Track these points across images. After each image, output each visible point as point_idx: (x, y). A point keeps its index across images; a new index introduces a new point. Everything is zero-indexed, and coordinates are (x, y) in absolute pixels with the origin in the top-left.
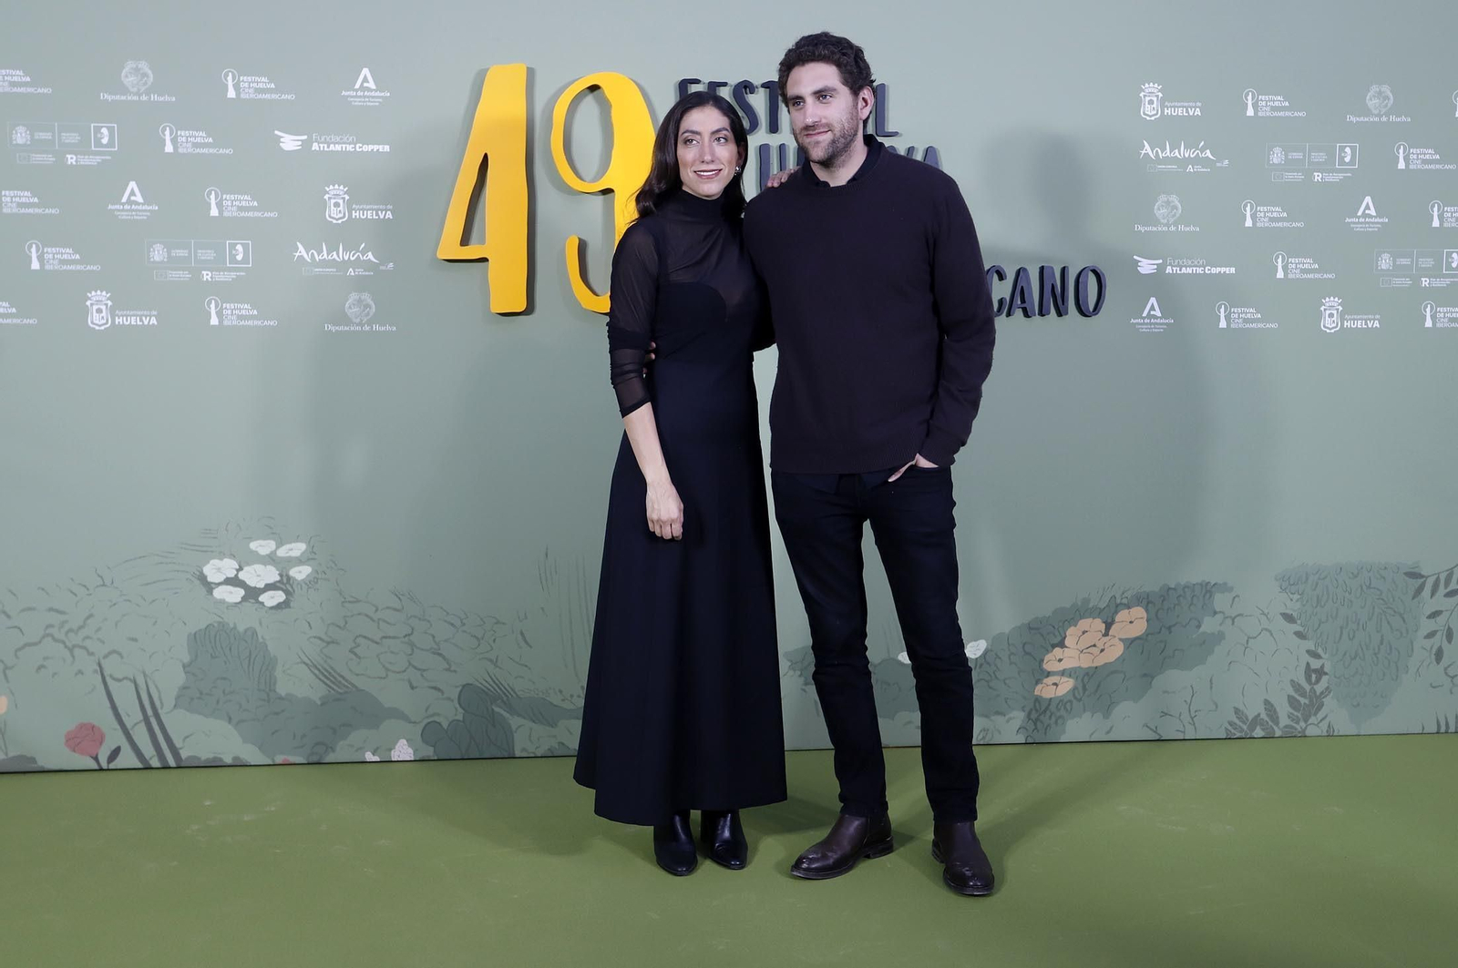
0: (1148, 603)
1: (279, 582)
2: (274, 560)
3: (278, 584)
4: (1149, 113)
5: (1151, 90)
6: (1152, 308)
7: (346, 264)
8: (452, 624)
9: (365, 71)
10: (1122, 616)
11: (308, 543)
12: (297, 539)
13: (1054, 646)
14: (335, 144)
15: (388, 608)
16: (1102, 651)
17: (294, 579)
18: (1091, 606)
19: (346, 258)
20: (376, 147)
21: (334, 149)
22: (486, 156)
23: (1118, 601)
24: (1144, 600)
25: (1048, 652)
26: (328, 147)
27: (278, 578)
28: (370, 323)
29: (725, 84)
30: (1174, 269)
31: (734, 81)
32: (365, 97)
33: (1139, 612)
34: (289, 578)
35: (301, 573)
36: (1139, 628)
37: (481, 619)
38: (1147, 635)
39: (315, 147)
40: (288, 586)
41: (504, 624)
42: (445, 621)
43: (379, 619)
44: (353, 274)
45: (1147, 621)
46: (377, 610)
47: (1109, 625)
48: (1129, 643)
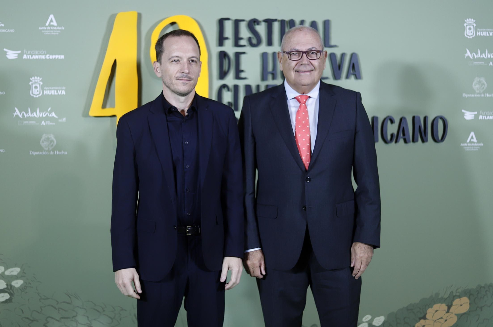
0: (470, 295)
1: (6, 288)
2: (3, 277)
3: (6, 290)
4: (469, 35)
5: (470, 23)
6: (472, 138)
7: (41, 119)
8: (98, 311)
9: (52, 17)
10: (457, 302)
11: (21, 268)
12: (16, 266)
13: (420, 319)
14: (35, 55)
15: (64, 302)
16: (446, 321)
17: (14, 287)
18: (440, 297)
19: (41, 116)
20: (57, 57)
21: (34, 58)
22: (115, 61)
23: (454, 294)
24: (468, 293)
25: (417, 322)
26: (32, 57)
27: (5, 286)
28: (53, 150)
29: (243, 20)
30: (484, 117)
31: (248, 18)
32: (51, 30)
33: (465, 300)
34: (11, 286)
35: (17, 284)
36: (465, 308)
37: (114, 308)
38: (470, 312)
39: (25, 57)
40: (11, 291)
41: (125, 310)
42: (95, 309)
43: (59, 308)
44: (44, 124)
45: (470, 304)
46: (58, 303)
47: (449, 307)
48: (460, 316)
